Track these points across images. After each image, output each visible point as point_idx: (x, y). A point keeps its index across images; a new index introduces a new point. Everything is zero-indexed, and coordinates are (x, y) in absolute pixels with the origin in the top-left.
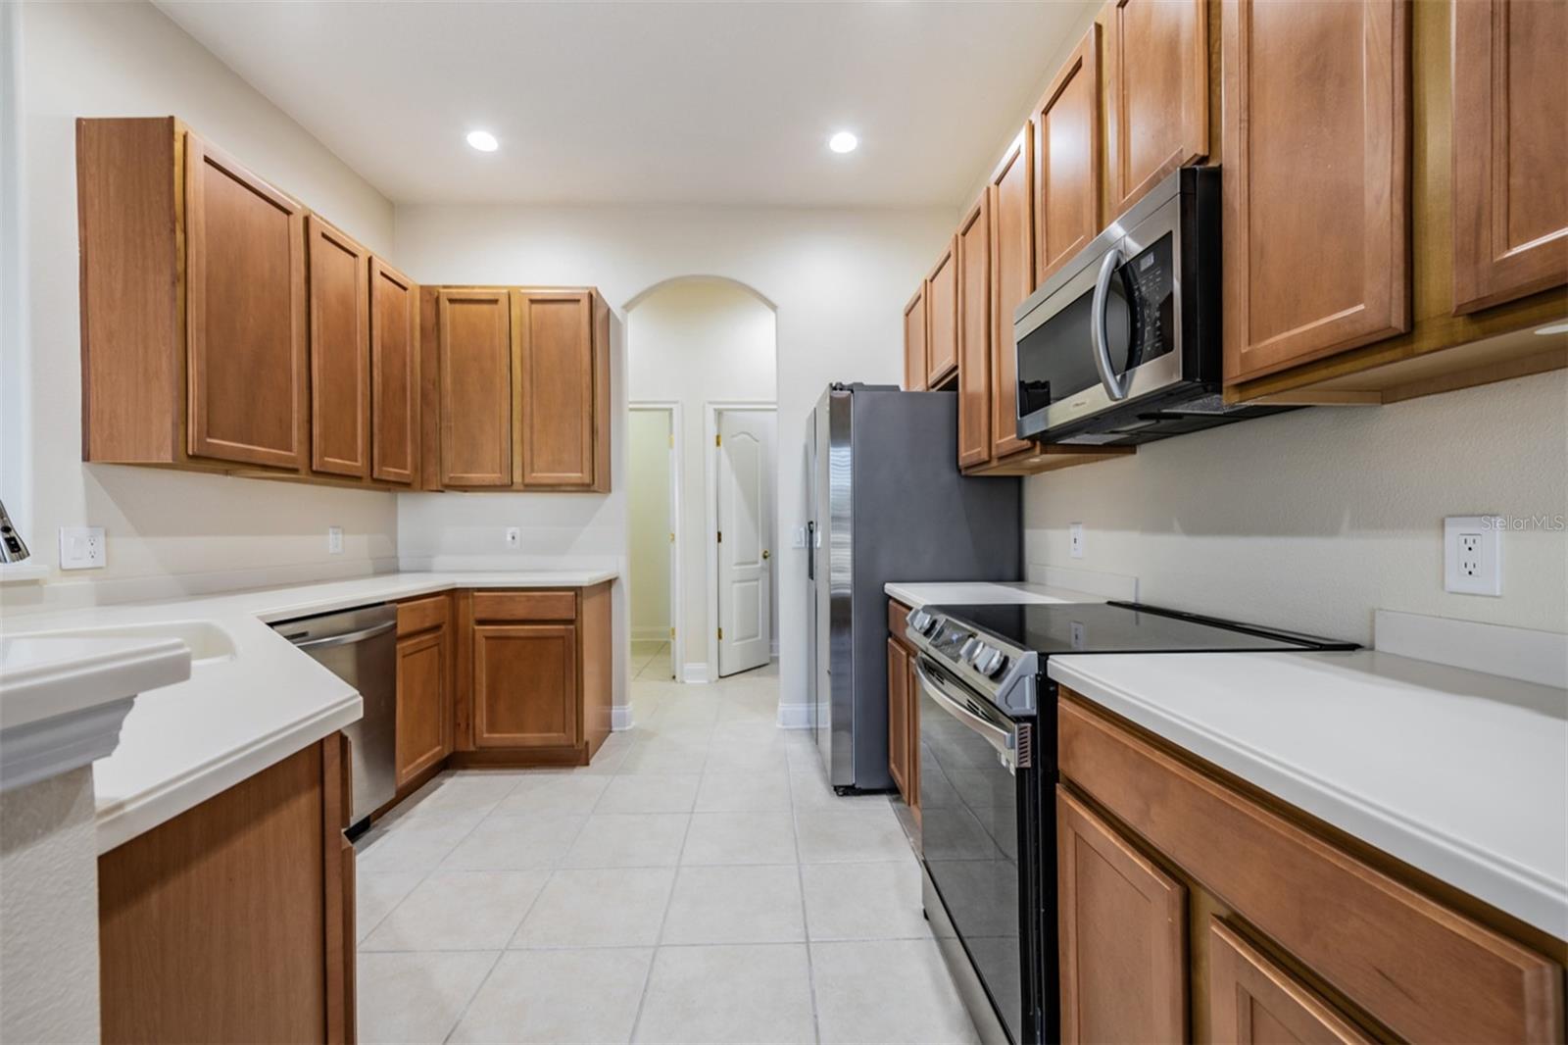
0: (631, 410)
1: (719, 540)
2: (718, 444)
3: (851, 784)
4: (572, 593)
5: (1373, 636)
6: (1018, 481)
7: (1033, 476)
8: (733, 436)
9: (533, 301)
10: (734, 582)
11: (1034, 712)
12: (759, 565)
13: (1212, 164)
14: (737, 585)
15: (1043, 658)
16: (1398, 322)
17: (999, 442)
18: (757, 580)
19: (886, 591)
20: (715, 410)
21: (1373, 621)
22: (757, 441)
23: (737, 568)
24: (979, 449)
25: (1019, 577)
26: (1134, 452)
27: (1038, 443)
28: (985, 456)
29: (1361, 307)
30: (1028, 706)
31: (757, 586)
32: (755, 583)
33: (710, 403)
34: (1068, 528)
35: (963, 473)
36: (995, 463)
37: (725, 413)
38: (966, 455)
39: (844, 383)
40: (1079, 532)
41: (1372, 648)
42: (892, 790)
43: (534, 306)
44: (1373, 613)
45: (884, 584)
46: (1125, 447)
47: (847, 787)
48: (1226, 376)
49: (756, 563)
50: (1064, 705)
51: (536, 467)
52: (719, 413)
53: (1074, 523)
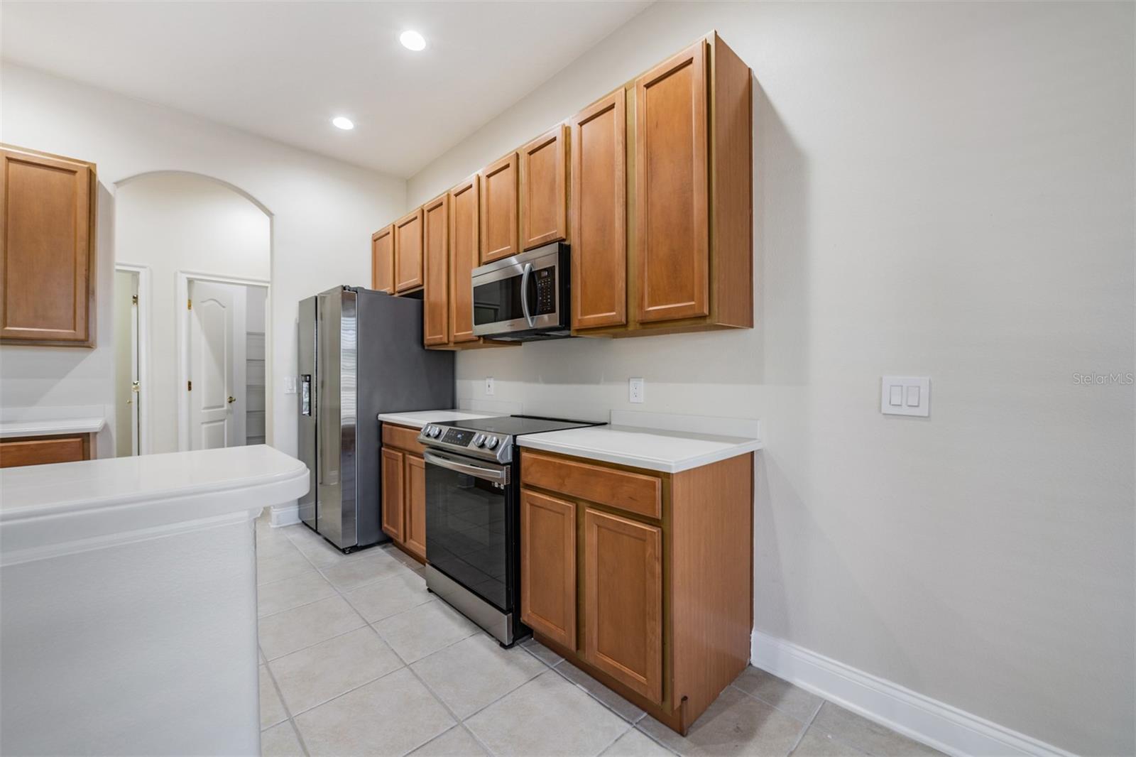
0: (118, 270)
1: (190, 388)
2: (189, 307)
3: (355, 544)
4: (79, 440)
5: (610, 420)
6: (453, 353)
7: (463, 351)
8: (203, 302)
9: (9, 159)
10: (203, 423)
11: (511, 461)
12: (225, 408)
13: (567, 243)
14: (205, 426)
15: (515, 437)
16: (624, 320)
17: (455, 334)
18: (223, 420)
19: (379, 419)
20: (188, 278)
21: (610, 413)
22: (224, 307)
23: (206, 411)
24: (441, 336)
25: (453, 407)
26: (521, 345)
27: (482, 338)
28: (445, 340)
29: (614, 313)
30: (509, 458)
31: (224, 425)
32: (222, 423)
33: (182, 272)
34: (485, 379)
35: (426, 348)
36: (452, 344)
37: (196, 282)
38: (429, 337)
39: (350, 286)
40: (492, 382)
41: (610, 423)
42: (386, 540)
43: (12, 165)
44: (610, 410)
45: (378, 415)
46: (518, 343)
47: (352, 547)
48: (572, 326)
49: (223, 406)
50: (524, 455)
51: (8, 321)
52: (190, 282)
53: (488, 377)
